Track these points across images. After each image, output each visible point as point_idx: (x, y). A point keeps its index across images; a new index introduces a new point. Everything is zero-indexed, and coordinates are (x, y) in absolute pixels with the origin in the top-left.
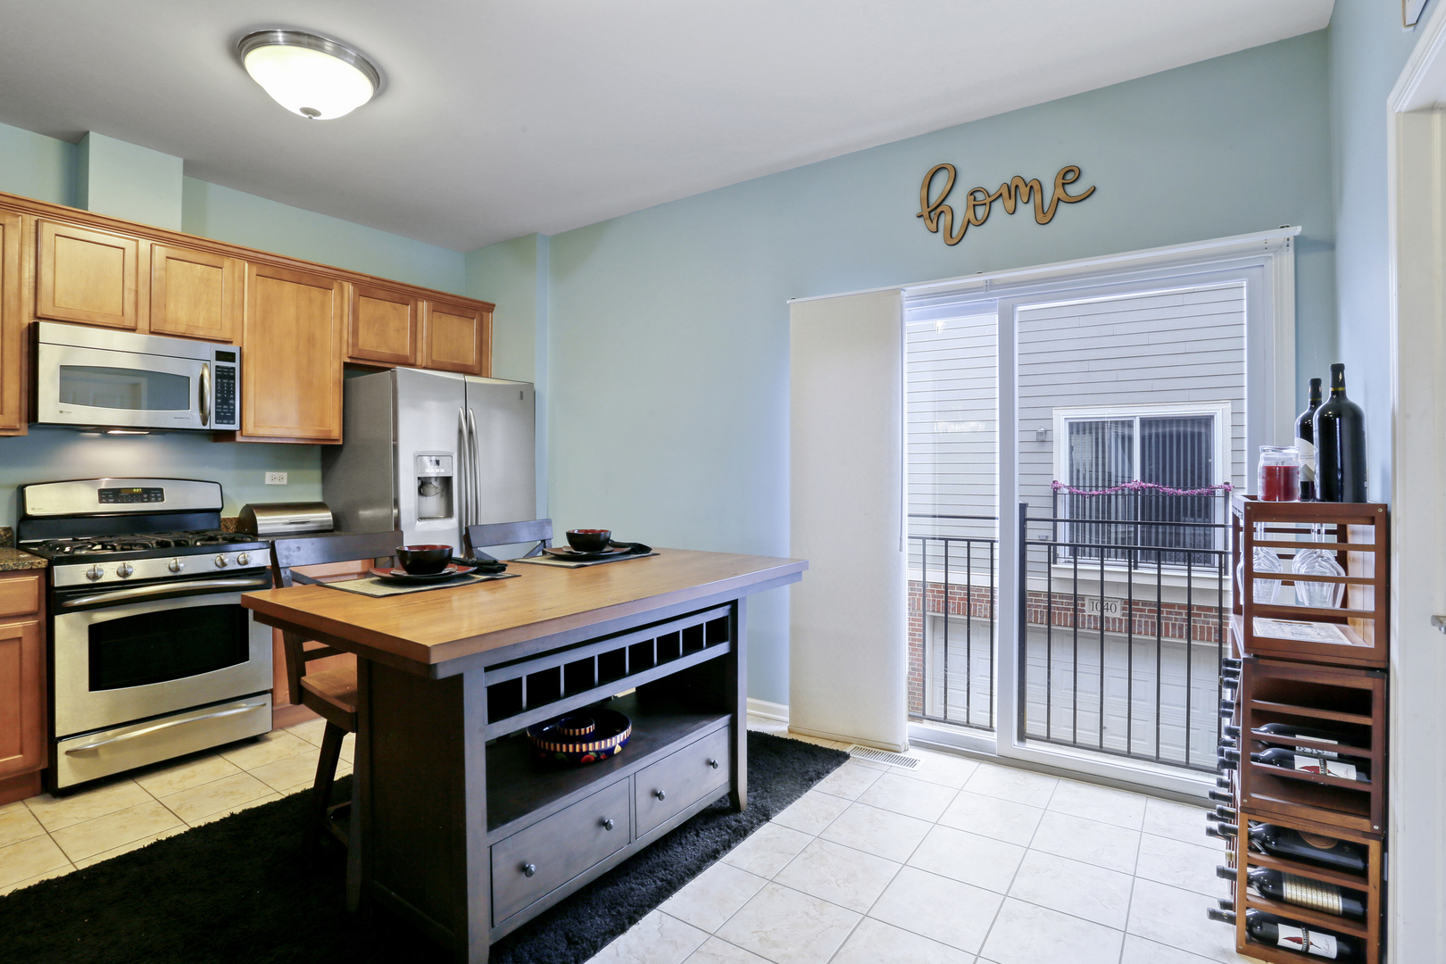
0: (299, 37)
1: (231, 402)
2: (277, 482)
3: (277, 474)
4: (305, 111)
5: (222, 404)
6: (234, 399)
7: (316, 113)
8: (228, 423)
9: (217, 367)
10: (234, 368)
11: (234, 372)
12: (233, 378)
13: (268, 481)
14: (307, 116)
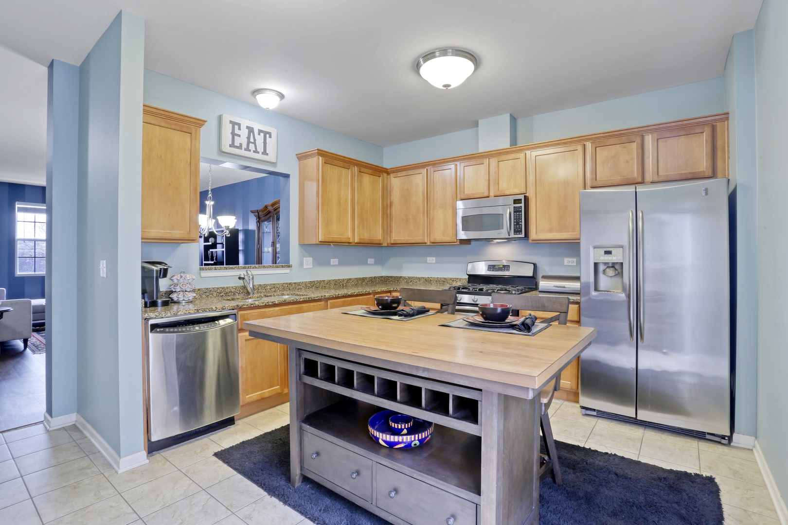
0: (429, 56)
1: (520, 223)
2: (570, 264)
3: (570, 259)
4: (445, 86)
5: (516, 225)
6: (521, 222)
7: (449, 86)
8: (519, 234)
9: (514, 207)
10: (521, 207)
11: (521, 208)
12: (521, 211)
13: (566, 263)
14: (445, 88)
